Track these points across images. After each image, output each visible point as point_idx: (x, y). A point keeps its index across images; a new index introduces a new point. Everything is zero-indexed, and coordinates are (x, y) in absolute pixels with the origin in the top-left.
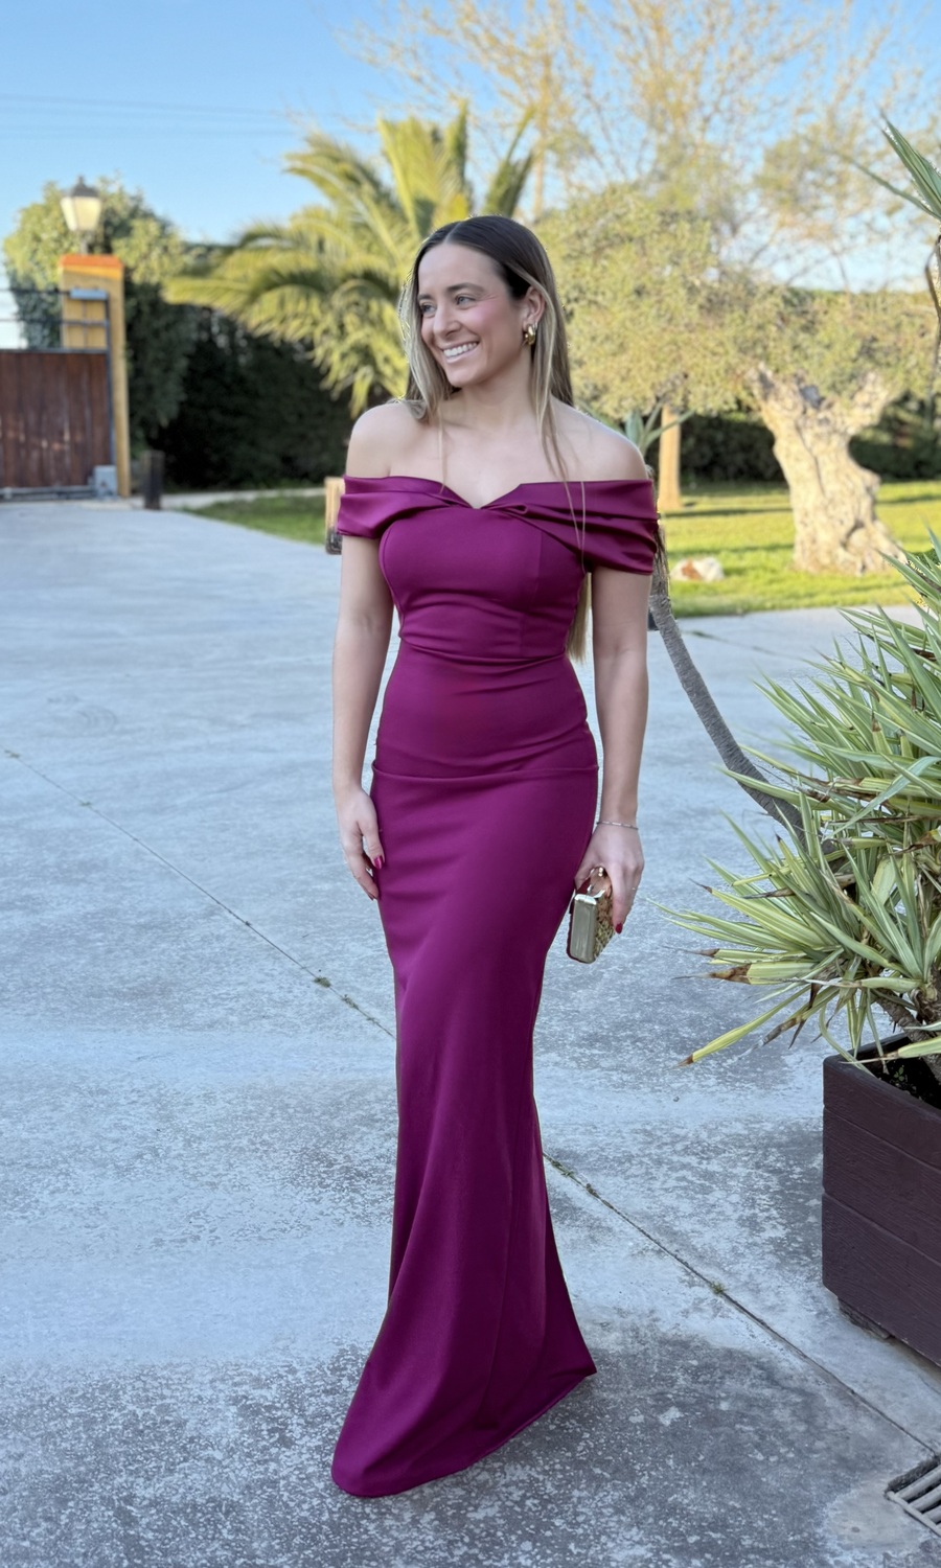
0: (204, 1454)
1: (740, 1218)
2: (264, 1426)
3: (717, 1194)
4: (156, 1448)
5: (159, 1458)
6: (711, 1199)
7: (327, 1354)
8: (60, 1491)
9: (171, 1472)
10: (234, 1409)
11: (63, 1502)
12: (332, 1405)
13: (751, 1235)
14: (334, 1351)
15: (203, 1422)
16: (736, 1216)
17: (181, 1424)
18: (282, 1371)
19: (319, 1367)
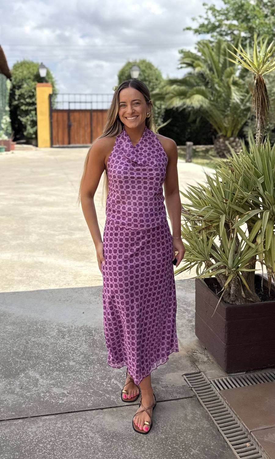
0: (47, 336)
1: (188, 319)
2: (61, 335)
3: (187, 314)
4: (39, 333)
5: (39, 335)
6: (184, 314)
7: (80, 326)
8: (19, 336)
9: (39, 338)
10: (57, 331)
11: (18, 338)
12: (76, 334)
13: (188, 323)
14: (82, 325)
15: (50, 331)
16: (187, 319)
17: (46, 331)
18: (70, 327)
19: (78, 327)
